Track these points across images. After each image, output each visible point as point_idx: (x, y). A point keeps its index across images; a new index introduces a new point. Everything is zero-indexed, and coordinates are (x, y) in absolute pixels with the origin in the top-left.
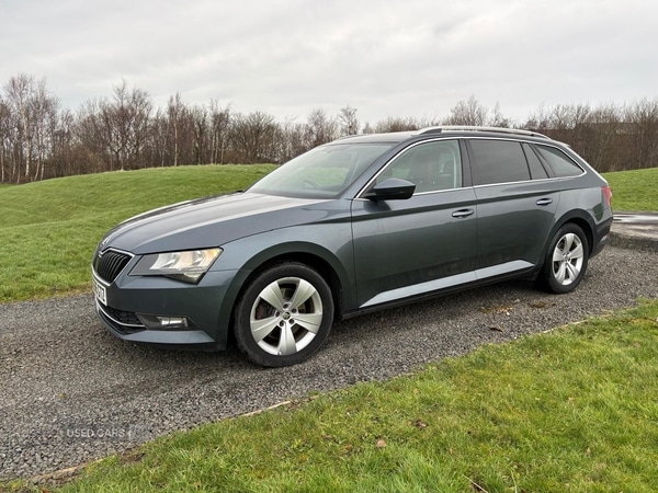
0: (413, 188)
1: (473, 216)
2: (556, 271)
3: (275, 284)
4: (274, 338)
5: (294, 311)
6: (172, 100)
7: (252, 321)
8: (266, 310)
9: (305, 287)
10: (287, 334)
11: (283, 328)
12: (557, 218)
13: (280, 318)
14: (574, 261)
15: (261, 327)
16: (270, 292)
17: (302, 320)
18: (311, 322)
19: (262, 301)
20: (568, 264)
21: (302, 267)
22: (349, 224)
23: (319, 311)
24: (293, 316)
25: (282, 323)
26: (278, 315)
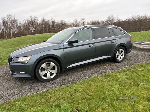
0: (78, 40)
1: (95, 46)
2: (118, 57)
3: (45, 64)
4: (45, 75)
5: (50, 69)
6: (42, 18)
7: (40, 72)
8: (43, 69)
9: (53, 64)
10: (49, 75)
11: (48, 73)
12: (117, 45)
13: (47, 71)
14: (122, 55)
15: (42, 73)
16: (44, 66)
17: (52, 71)
18: (55, 72)
19: (42, 68)
20: (121, 56)
21: (51, 60)
22: (63, 49)
23: (56, 69)
24: (50, 70)
25: (47, 72)
26: (46, 70)
